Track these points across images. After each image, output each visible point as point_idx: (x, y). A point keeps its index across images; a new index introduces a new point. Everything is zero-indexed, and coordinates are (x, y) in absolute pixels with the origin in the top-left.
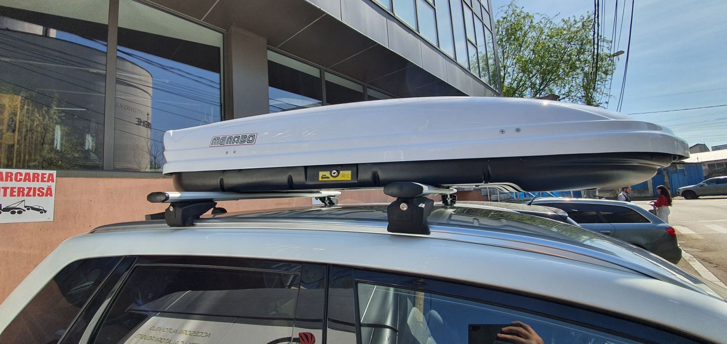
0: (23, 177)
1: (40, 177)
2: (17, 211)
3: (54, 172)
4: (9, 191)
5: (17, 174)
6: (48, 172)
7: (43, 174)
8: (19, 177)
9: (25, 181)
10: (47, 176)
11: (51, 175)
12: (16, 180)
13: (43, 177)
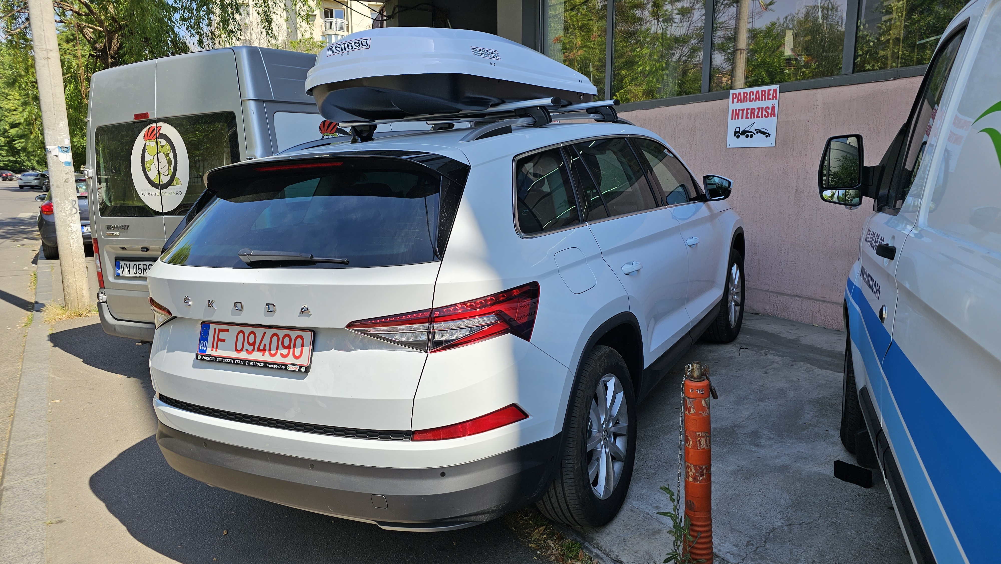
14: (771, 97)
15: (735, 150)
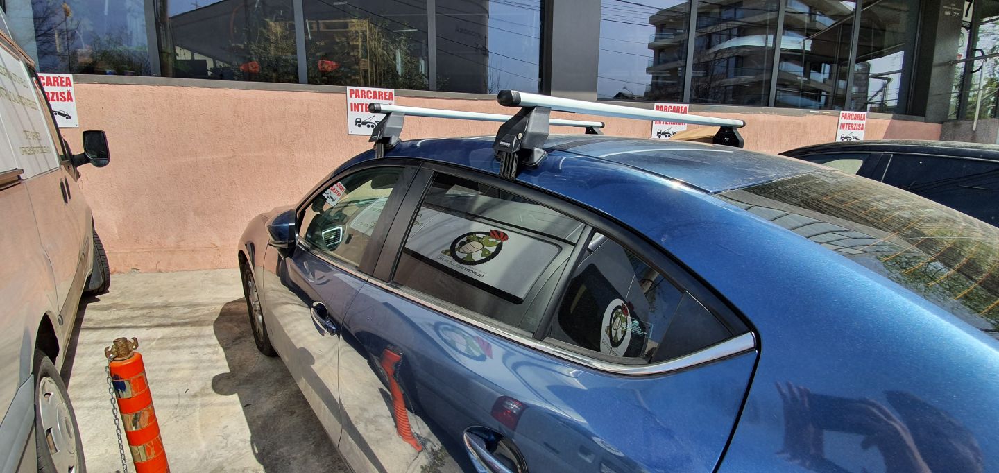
0: (372, 95)
1: (383, 95)
2: (370, 125)
3: (393, 91)
4: (364, 107)
5: (368, 91)
6: (389, 90)
7: (386, 92)
8: (370, 95)
9: (373, 98)
10: (388, 94)
11: (391, 93)
12: (368, 98)
13: (386, 96)
14: (387, 97)
15: (357, 137)
